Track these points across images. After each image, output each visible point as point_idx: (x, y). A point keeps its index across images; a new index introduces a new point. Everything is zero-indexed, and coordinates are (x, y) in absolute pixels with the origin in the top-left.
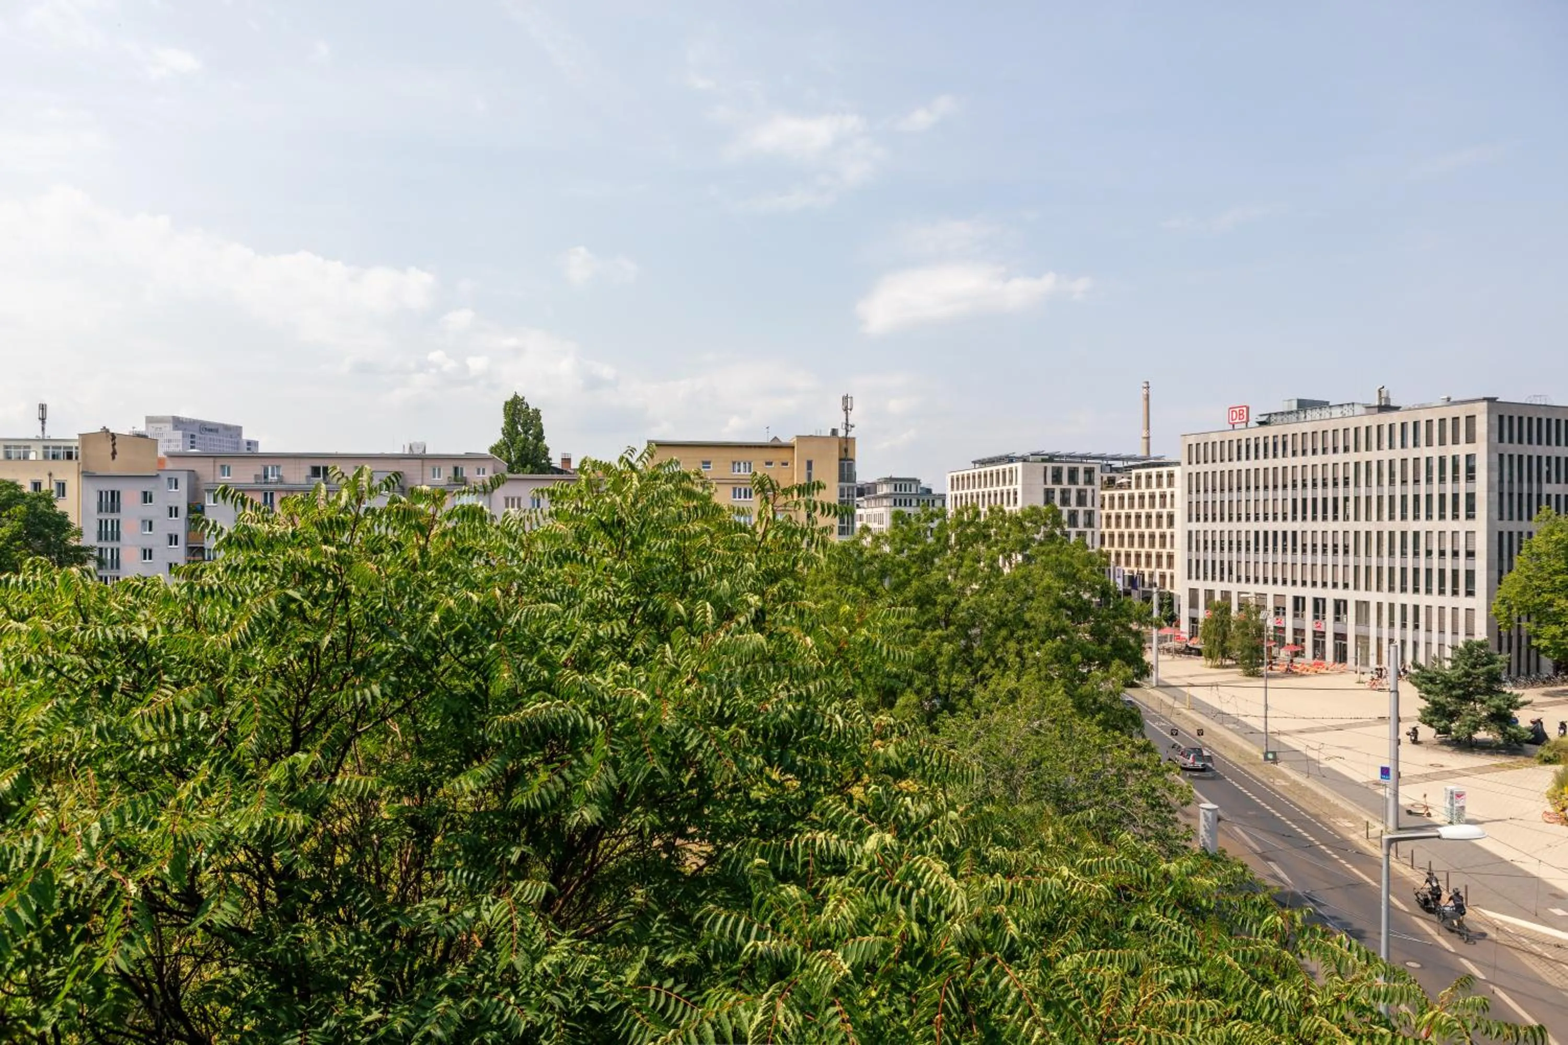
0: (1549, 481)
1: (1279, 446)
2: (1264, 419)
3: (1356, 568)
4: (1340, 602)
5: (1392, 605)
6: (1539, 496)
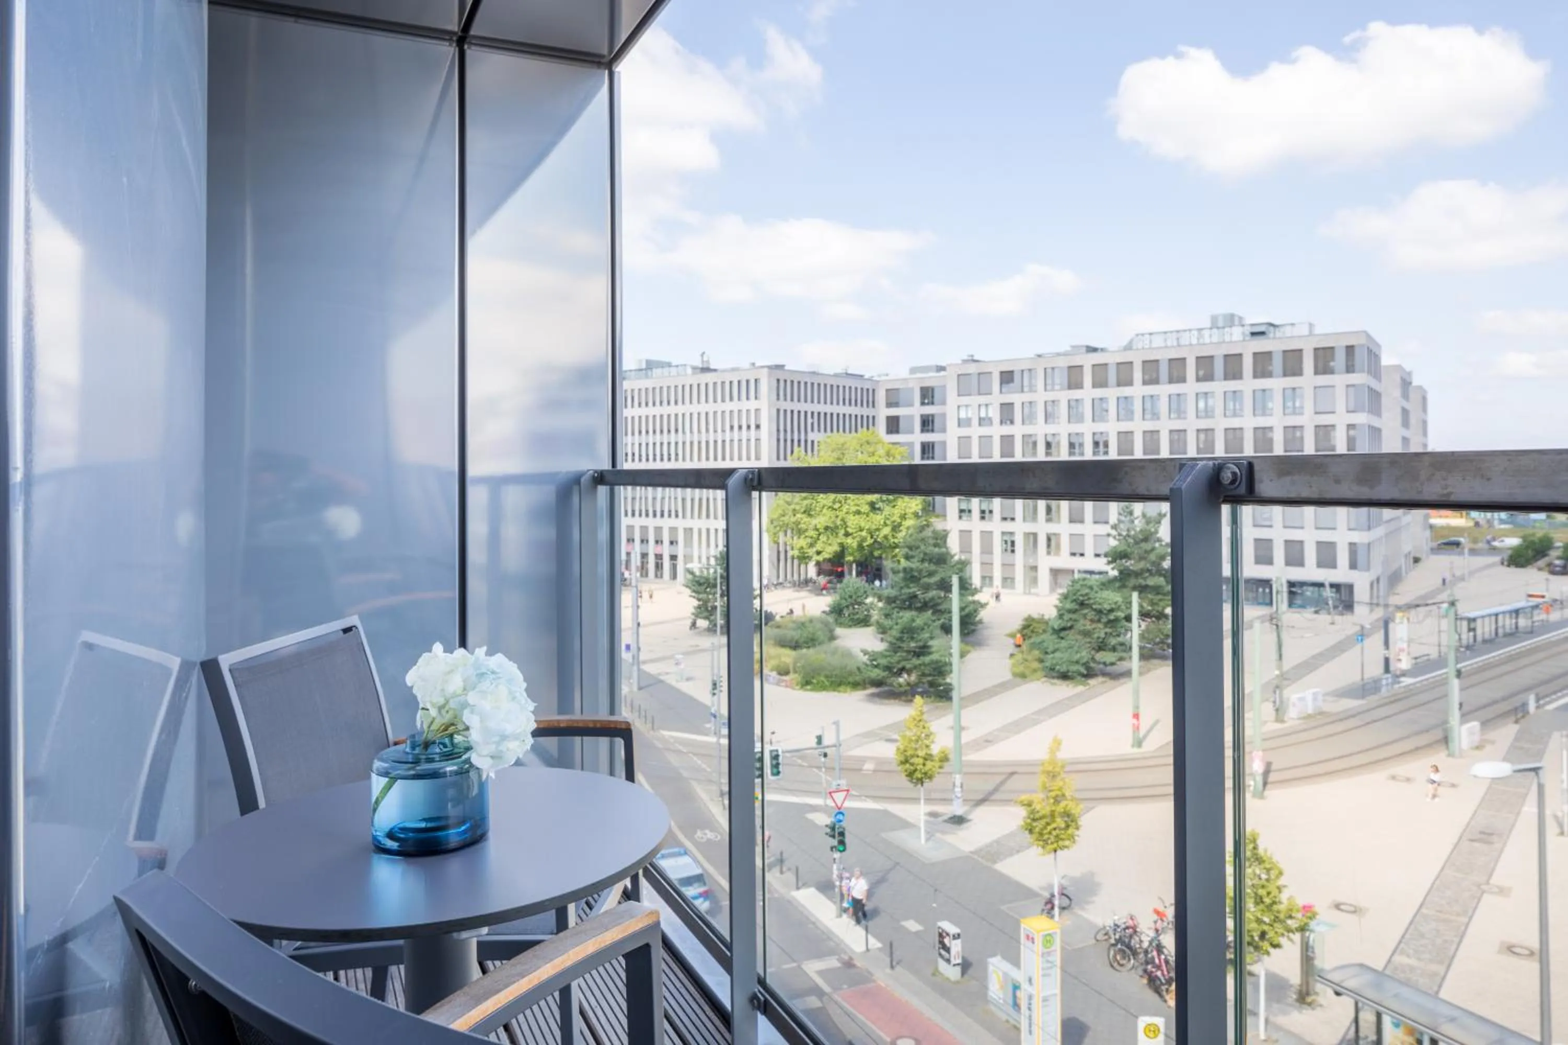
4: (673, 530)
5: (708, 530)
6: (806, 441)
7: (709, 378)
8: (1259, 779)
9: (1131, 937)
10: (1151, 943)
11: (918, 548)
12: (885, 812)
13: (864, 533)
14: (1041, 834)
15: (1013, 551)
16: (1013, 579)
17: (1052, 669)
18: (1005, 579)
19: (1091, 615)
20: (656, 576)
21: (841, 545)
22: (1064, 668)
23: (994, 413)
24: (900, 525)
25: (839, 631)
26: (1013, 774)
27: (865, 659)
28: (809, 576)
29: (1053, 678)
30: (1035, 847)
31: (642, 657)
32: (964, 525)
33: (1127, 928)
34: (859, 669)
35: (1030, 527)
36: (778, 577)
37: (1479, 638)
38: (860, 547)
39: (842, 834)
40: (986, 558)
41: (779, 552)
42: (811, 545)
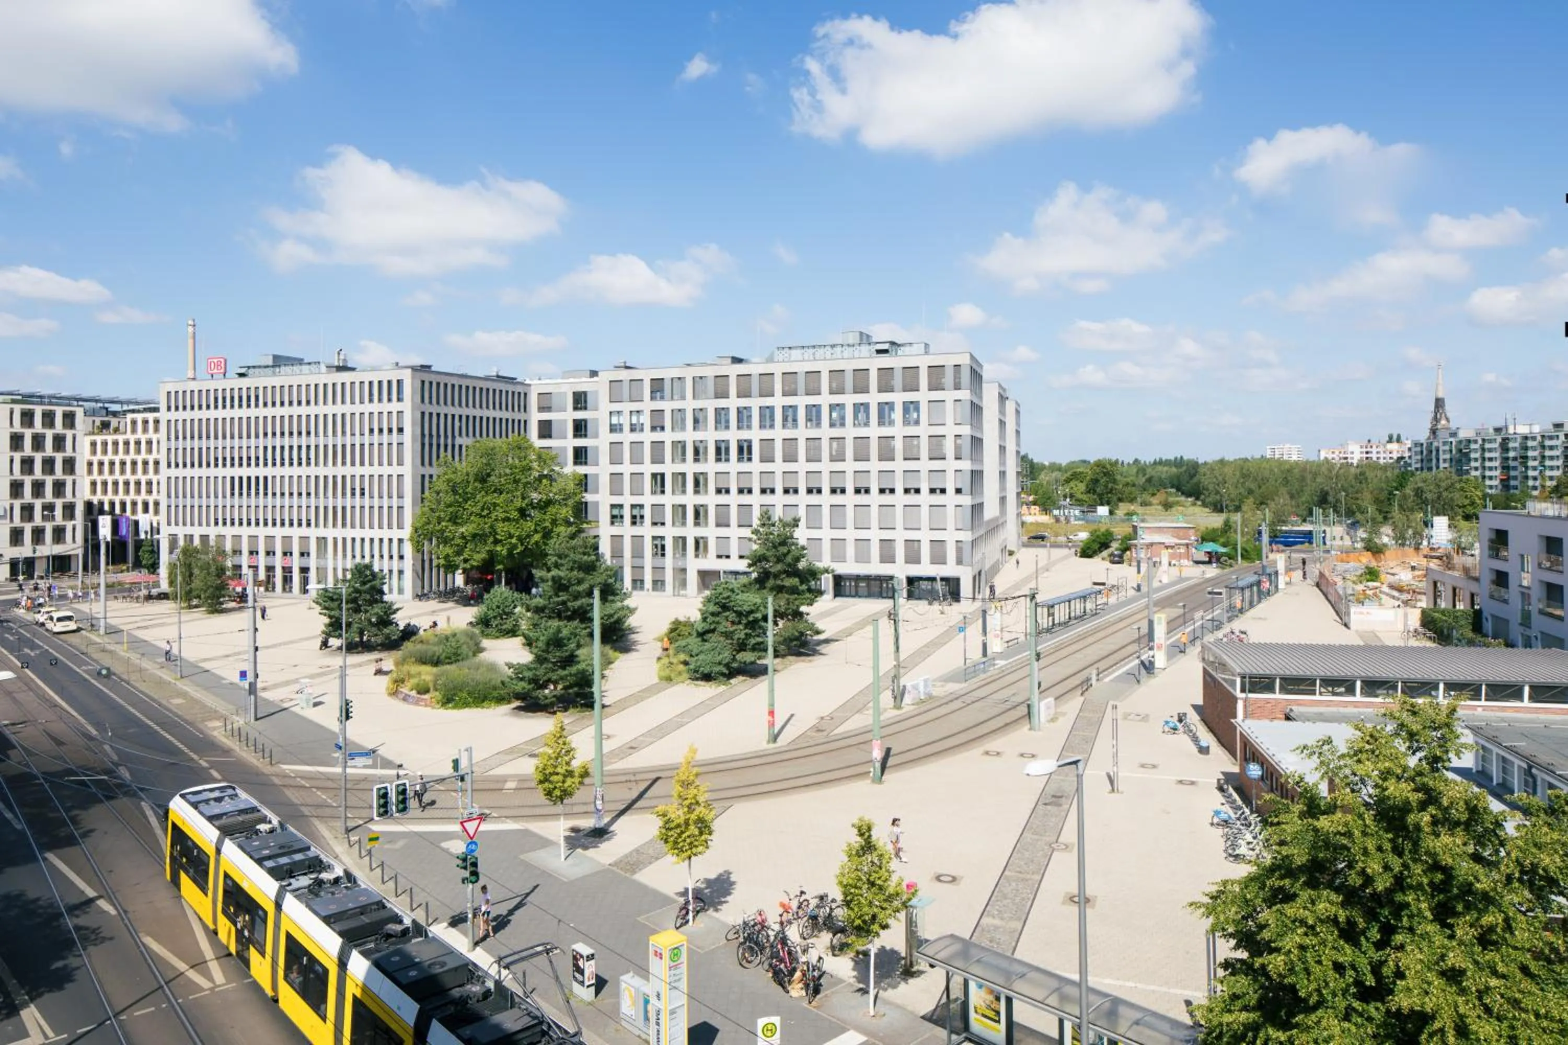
0: (460, 434)
1: (251, 399)
2: (243, 371)
3: (317, 508)
4: (304, 539)
5: (344, 539)
6: (453, 446)
7: (346, 377)
8: (878, 765)
9: (759, 932)
10: (776, 937)
11: (566, 556)
12: (526, 832)
13: (514, 541)
14: (676, 843)
15: (663, 555)
16: (663, 582)
17: (696, 671)
18: (655, 582)
19: (732, 616)
20: (284, 590)
21: (490, 552)
22: (707, 670)
23: (646, 419)
24: (551, 531)
25: (486, 643)
26: (658, 779)
27: (510, 672)
28: (457, 584)
29: (697, 679)
30: (669, 856)
31: (260, 685)
32: (616, 530)
33: (755, 924)
34: (503, 683)
35: (679, 532)
36: (423, 588)
37: (1056, 621)
38: (510, 553)
39: (475, 865)
40: (638, 562)
41: (423, 561)
42: (458, 553)
